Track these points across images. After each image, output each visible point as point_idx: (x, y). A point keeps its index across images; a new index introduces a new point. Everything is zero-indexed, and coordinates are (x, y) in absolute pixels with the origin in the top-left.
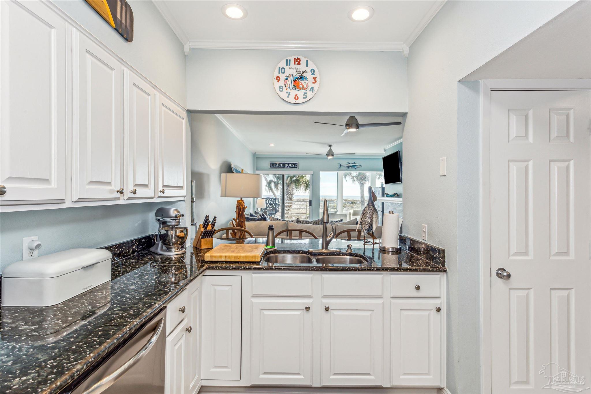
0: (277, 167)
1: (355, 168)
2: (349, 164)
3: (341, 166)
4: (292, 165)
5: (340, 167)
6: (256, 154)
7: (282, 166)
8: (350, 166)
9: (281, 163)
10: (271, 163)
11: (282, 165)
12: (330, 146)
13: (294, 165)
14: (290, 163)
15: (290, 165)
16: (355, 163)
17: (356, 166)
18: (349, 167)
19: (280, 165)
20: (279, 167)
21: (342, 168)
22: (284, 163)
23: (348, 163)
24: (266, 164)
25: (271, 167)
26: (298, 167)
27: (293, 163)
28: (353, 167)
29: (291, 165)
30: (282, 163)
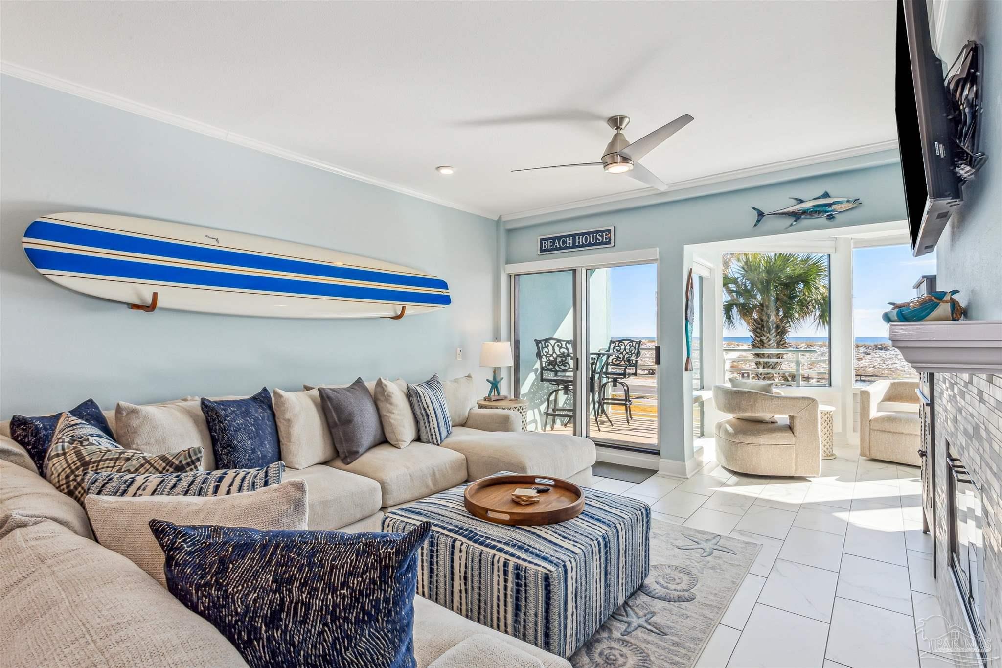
0: (557, 249)
1: (831, 217)
2: (801, 201)
3: (761, 214)
4: (597, 239)
5: (758, 221)
6: (504, 219)
7: (569, 243)
8: (805, 212)
9: (565, 237)
10: (542, 240)
11: (568, 241)
12: (616, 122)
13: (602, 237)
14: (588, 233)
15: (590, 239)
16: (826, 195)
17: (830, 205)
18: (797, 216)
19: (564, 242)
20: (561, 248)
21: (767, 223)
22: (574, 236)
23: (794, 202)
24: (530, 243)
25: (542, 251)
26: (612, 241)
27: (597, 232)
28: (819, 212)
29: (593, 236)
30: (569, 236)
